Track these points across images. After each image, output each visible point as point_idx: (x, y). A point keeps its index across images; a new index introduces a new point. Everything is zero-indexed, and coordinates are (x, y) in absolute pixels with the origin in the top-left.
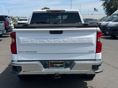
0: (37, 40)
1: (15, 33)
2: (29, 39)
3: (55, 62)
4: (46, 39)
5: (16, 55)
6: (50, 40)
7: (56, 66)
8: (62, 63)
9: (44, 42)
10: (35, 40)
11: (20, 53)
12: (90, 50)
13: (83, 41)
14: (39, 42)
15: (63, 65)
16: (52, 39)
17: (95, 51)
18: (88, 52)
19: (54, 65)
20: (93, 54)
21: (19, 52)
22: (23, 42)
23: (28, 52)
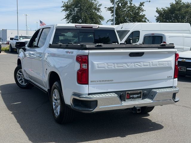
0: (116, 65)
1: (88, 56)
2: (105, 64)
3: (132, 92)
4: (126, 63)
5: (87, 85)
6: (130, 64)
7: (133, 98)
8: (140, 93)
9: (123, 67)
10: (113, 64)
11: (93, 83)
12: (169, 76)
13: (163, 65)
14: (118, 67)
15: (141, 95)
16: (132, 63)
17: (173, 77)
18: (166, 78)
19: (131, 96)
20: (171, 80)
21: (91, 82)
22: (98, 67)
23: (103, 81)
